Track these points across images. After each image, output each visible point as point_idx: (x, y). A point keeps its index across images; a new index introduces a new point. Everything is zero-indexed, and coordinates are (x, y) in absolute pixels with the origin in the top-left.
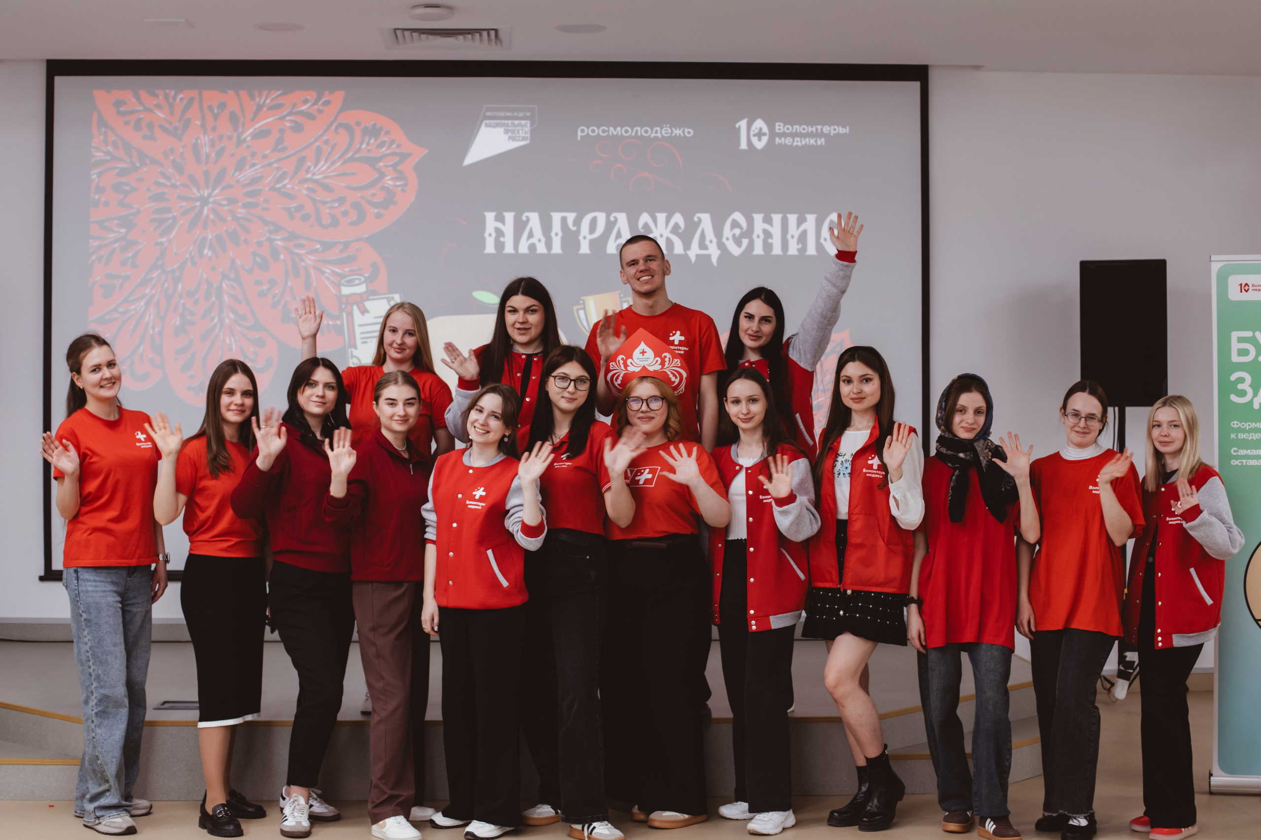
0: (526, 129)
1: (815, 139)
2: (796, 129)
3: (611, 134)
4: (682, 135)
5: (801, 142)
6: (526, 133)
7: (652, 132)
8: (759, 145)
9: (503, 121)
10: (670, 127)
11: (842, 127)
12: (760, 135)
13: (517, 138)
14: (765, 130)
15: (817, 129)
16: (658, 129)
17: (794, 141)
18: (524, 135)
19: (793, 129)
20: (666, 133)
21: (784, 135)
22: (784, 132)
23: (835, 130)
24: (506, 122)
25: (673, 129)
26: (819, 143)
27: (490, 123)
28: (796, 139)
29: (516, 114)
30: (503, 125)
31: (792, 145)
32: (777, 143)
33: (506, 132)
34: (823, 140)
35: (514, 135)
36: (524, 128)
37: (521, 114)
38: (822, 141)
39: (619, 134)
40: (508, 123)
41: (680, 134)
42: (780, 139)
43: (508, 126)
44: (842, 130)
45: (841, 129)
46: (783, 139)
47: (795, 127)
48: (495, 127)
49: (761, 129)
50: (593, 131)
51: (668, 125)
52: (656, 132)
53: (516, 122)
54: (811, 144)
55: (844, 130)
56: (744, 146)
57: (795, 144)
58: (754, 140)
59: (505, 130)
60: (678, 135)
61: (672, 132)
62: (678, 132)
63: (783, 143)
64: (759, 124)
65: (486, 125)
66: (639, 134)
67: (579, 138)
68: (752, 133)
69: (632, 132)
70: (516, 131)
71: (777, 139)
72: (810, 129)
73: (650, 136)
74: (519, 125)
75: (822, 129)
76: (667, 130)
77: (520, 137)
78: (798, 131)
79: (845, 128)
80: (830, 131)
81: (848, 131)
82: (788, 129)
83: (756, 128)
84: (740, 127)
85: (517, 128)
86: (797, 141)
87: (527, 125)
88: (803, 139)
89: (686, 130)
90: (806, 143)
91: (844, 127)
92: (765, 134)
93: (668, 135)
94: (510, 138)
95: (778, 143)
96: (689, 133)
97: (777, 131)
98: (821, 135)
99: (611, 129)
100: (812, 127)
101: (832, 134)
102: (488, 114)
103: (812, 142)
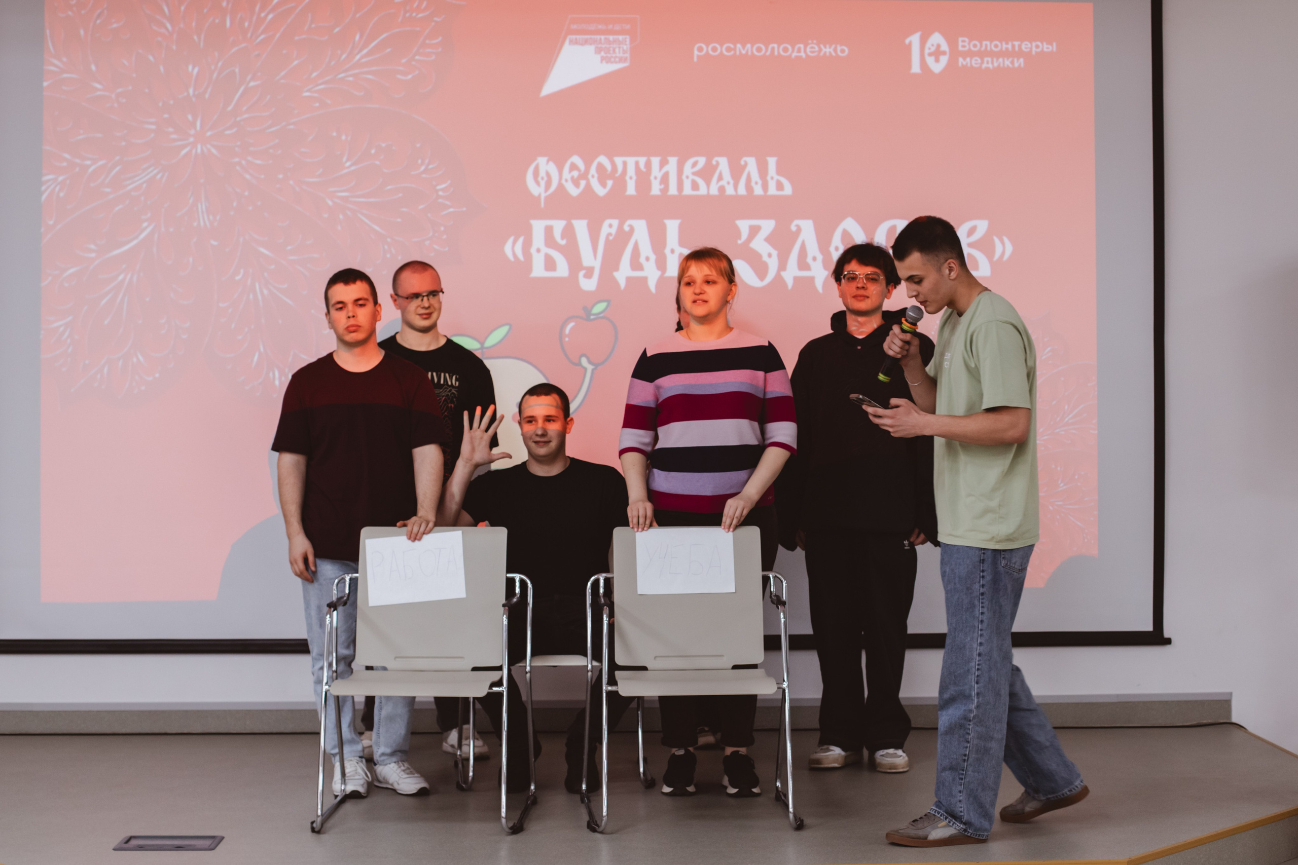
0: (625, 47)
1: (1010, 59)
2: (986, 45)
3: (738, 53)
4: (833, 54)
5: (992, 63)
6: (624, 52)
7: (793, 51)
8: (937, 67)
9: (593, 37)
10: (818, 45)
11: (1047, 44)
12: (937, 53)
13: (613, 59)
14: (945, 47)
15: (1013, 46)
16: (802, 46)
17: (982, 62)
18: (621, 55)
19: (981, 46)
20: (812, 52)
21: (970, 54)
22: (970, 49)
23: (1037, 47)
24: (598, 37)
25: (822, 46)
26: (1016, 65)
27: (576, 39)
28: (986, 59)
29: (610, 27)
30: (594, 42)
31: (980, 67)
32: (960, 65)
33: (598, 51)
34: (1022, 60)
35: (609, 55)
36: (623, 45)
37: (617, 27)
38: (1020, 62)
39: (750, 53)
40: (601, 39)
41: (830, 53)
42: (964, 59)
43: (601, 43)
44: (1046, 48)
45: (1045, 46)
46: (968, 59)
47: (984, 43)
48: (582, 44)
49: (939, 46)
50: (714, 49)
51: (815, 42)
52: (799, 51)
53: (611, 38)
54: (1006, 66)
55: (1050, 47)
56: (916, 68)
57: (984, 66)
58: (930, 61)
59: (596, 48)
60: (828, 54)
61: (820, 50)
62: (828, 50)
63: (969, 65)
64: (937, 39)
65: (571, 42)
66: (776, 53)
67: (695, 59)
68: (927, 51)
69: (766, 51)
70: (611, 49)
71: (961, 60)
72: (1004, 46)
73: (790, 55)
74: (615, 41)
75: (1020, 46)
76: (812, 48)
77: (616, 57)
78: (989, 48)
79: (1052, 45)
80: (1031, 49)
81: (1055, 49)
82: (975, 46)
83: (933, 45)
84: (910, 43)
85: (612, 46)
86: (988, 63)
87: (626, 41)
88: (995, 60)
89: (839, 48)
90: (999, 65)
91: (1050, 43)
92: (944, 53)
93: (816, 54)
94: (603, 59)
95: (962, 63)
96: (843, 51)
97: (960, 48)
98: (1020, 54)
99: (739, 46)
100: (1007, 43)
101: (1034, 53)
102: (574, 27)
103: (1008, 63)
